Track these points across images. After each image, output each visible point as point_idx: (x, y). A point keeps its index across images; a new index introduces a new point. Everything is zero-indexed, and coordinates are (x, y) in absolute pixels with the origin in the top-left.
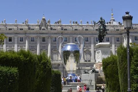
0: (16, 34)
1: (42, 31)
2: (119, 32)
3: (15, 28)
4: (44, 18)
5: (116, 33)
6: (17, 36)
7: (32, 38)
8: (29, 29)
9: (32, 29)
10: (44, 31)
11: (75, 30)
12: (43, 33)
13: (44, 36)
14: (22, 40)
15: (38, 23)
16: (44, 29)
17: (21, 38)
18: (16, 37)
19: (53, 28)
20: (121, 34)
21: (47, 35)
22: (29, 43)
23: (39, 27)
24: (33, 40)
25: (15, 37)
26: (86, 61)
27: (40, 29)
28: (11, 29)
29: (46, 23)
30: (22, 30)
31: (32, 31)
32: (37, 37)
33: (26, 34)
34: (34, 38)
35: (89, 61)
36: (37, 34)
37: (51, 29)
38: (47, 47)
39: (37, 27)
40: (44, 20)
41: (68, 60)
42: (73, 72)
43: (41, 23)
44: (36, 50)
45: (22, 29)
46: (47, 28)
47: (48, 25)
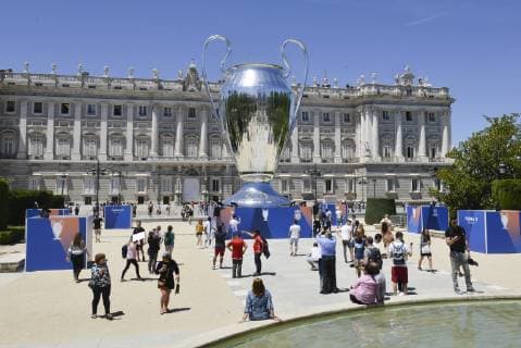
0: (131, 98)
1: (188, 94)
2: (349, 102)
3: (130, 86)
4: (192, 66)
5: (343, 103)
6: (133, 103)
7: (166, 109)
8: (160, 88)
9: (166, 90)
10: (193, 95)
12: (190, 99)
13: (193, 104)
14: (143, 112)
15: (180, 77)
16: (192, 91)
17: (141, 107)
18: (130, 106)
20: (354, 106)
21: (199, 104)
22: (159, 120)
23: (181, 87)
24: (167, 114)
25: (128, 105)
26: (282, 161)
27: (184, 89)
28: (120, 88)
29: (198, 78)
30: (145, 91)
31: (165, 94)
32: (176, 108)
33: (152, 98)
34: (170, 108)
35: (288, 161)
36: (178, 99)
38: (200, 128)
39: (179, 87)
40: (193, 70)
41: (245, 135)
42: (264, 177)
43: (186, 78)
44: (175, 134)
45: (145, 89)
46: (200, 89)
47: (201, 83)
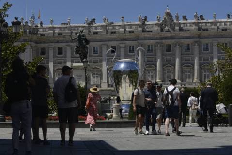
0: (123, 40)
1: (164, 34)
3: (122, 30)
6: (124, 43)
7: (149, 46)
8: (144, 31)
9: (148, 32)
10: (168, 35)
11: (223, 30)
12: (166, 37)
13: (169, 42)
14: (132, 50)
15: (159, 20)
16: (168, 31)
17: (130, 46)
18: (123, 46)
19: (184, 28)
21: (174, 41)
22: (143, 55)
23: (159, 28)
24: (150, 50)
25: (121, 45)
27: (162, 31)
28: (115, 33)
29: (173, 20)
30: (133, 34)
32: (156, 45)
34: (151, 46)
36: (157, 39)
37: (181, 30)
38: (174, 60)
39: (157, 28)
40: (169, 14)
43: (163, 21)
45: (133, 32)
46: (174, 29)
47: (175, 24)
